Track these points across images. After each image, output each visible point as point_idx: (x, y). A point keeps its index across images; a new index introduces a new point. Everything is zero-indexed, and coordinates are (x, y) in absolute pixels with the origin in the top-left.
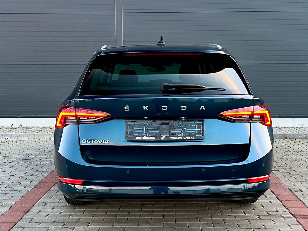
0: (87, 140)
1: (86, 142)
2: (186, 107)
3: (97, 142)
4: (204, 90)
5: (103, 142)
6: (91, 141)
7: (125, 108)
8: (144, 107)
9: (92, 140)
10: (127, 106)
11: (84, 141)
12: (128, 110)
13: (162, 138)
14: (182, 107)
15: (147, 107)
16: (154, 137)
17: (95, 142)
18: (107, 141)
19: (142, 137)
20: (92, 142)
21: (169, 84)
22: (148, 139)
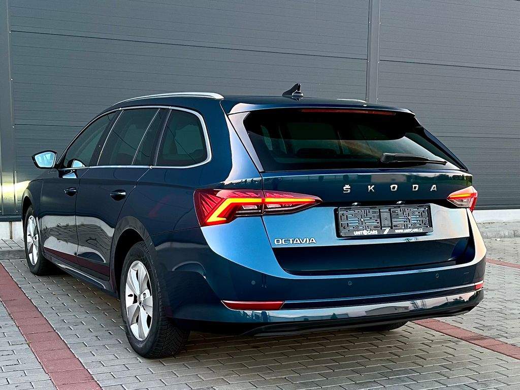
0: (283, 240)
1: (280, 243)
2: (417, 186)
3: (299, 242)
4: (425, 163)
5: (308, 242)
6: (288, 242)
7: (344, 188)
8: (369, 187)
9: (291, 240)
10: (348, 186)
11: (278, 241)
12: (347, 191)
13: (386, 233)
14: (414, 186)
15: (373, 186)
16: (376, 231)
17: (295, 242)
18: (314, 240)
19: (362, 232)
20: (291, 242)
21: (394, 154)
22: (370, 234)
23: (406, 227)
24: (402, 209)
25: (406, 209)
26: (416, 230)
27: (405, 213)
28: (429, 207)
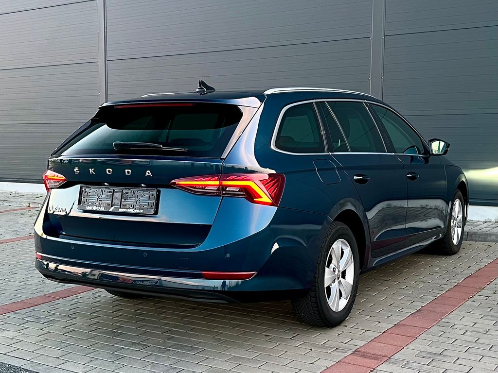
0: (52, 208)
1: (50, 210)
2: (130, 171)
5: (62, 211)
8: (90, 169)
9: (55, 208)
10: (77, 169)
11: (49, 208)
12: (77, 172)
13: (111, 210)
14: (126, 171)
15: (93, 169)
16: (104, 208)
18: (65, 209)
19: (92, 207)
20: (54, 210)
22: (98, 210)
23: (133, 207)
24: (132, 191)
25: (136, 191)
26: (137, 211)
27: (134, 195)
28: (159, 192)
